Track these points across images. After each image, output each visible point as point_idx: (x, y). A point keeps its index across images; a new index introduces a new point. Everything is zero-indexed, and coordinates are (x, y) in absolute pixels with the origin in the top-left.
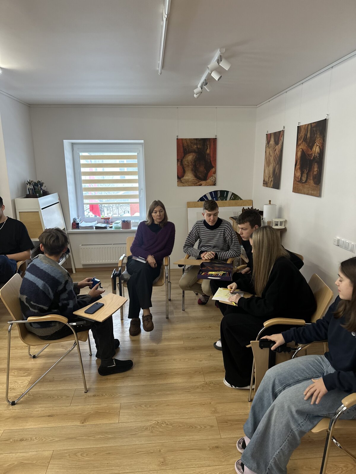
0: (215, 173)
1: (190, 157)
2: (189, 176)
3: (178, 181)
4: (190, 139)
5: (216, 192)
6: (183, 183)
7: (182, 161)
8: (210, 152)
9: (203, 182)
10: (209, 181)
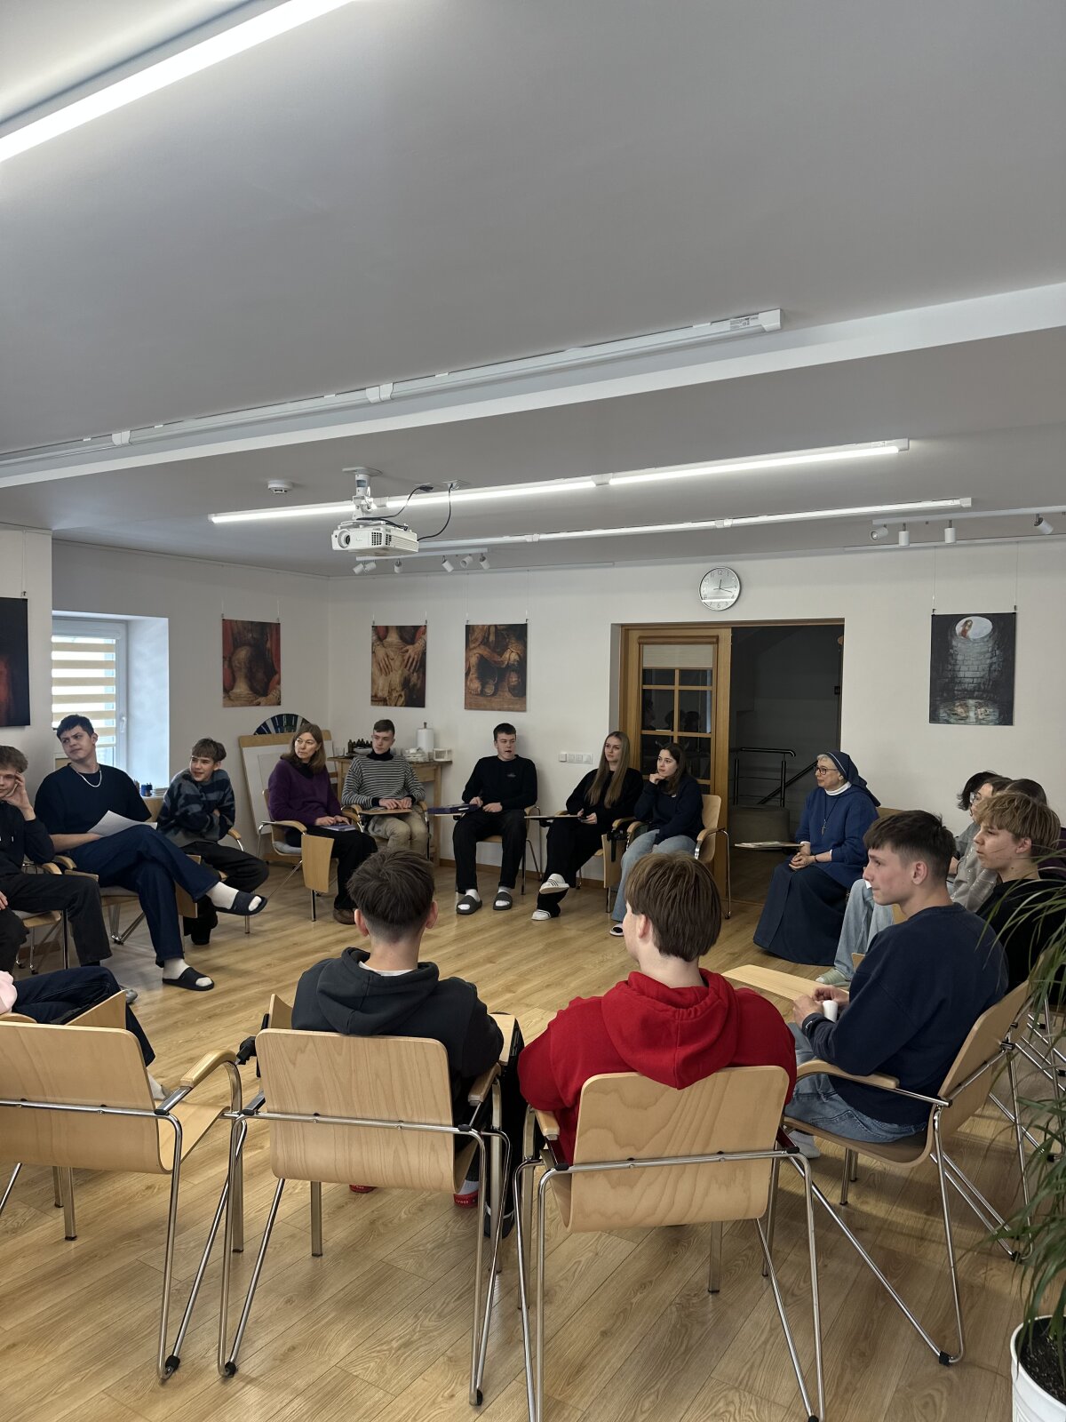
0: (279, 683)
1: (243, 654)
2: (242, 688)
3: (224, 698)
4: (243, 622)
5: (280, 717)
6: (232, 700)
7: (230, 658)
8: (271, 645)
9: (262, 699)
10: (270, 696)
